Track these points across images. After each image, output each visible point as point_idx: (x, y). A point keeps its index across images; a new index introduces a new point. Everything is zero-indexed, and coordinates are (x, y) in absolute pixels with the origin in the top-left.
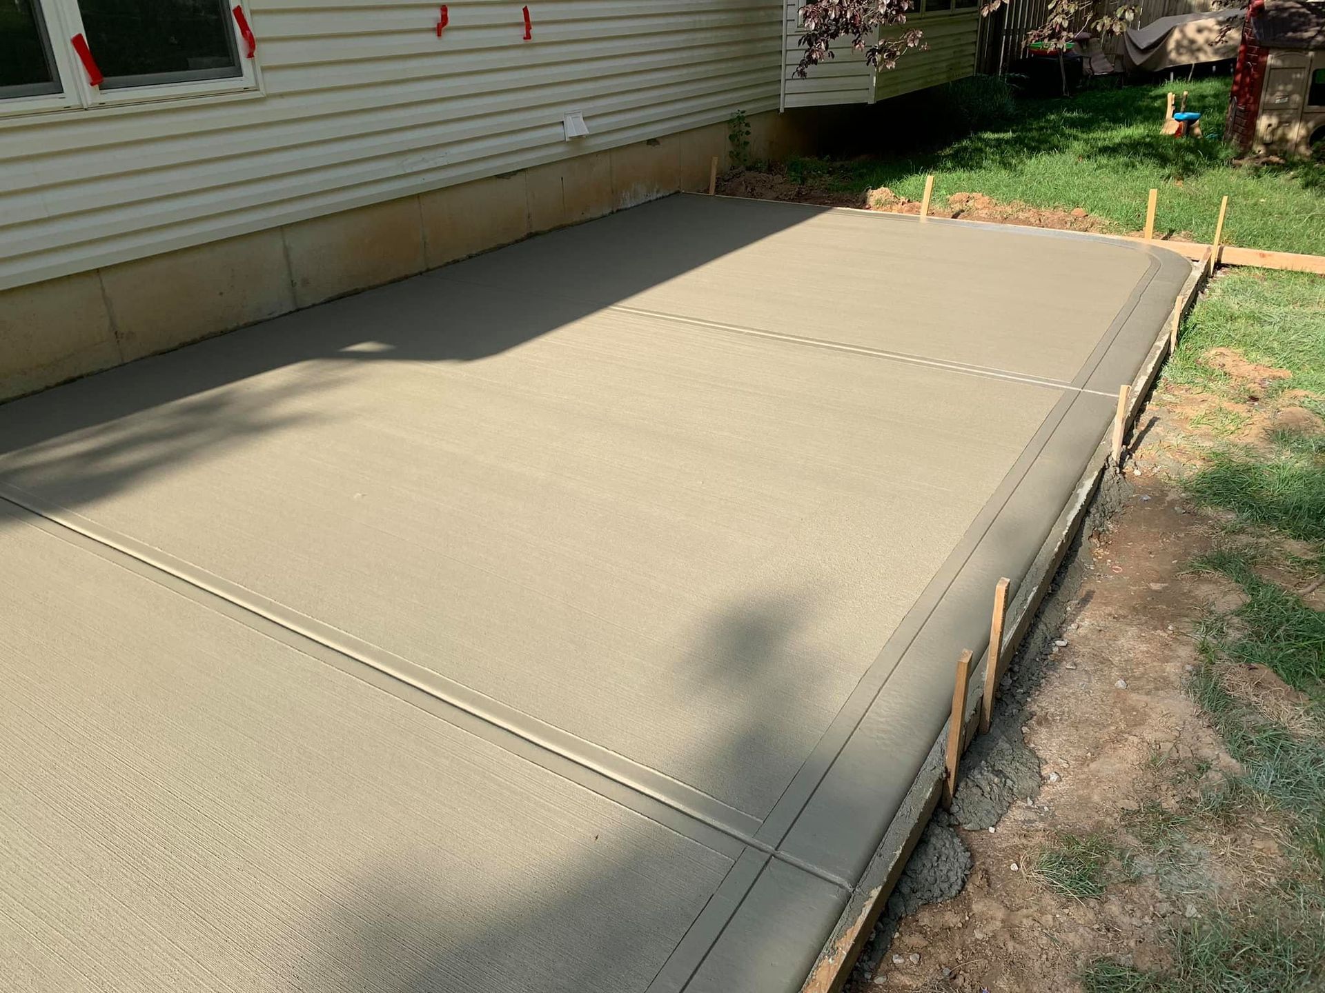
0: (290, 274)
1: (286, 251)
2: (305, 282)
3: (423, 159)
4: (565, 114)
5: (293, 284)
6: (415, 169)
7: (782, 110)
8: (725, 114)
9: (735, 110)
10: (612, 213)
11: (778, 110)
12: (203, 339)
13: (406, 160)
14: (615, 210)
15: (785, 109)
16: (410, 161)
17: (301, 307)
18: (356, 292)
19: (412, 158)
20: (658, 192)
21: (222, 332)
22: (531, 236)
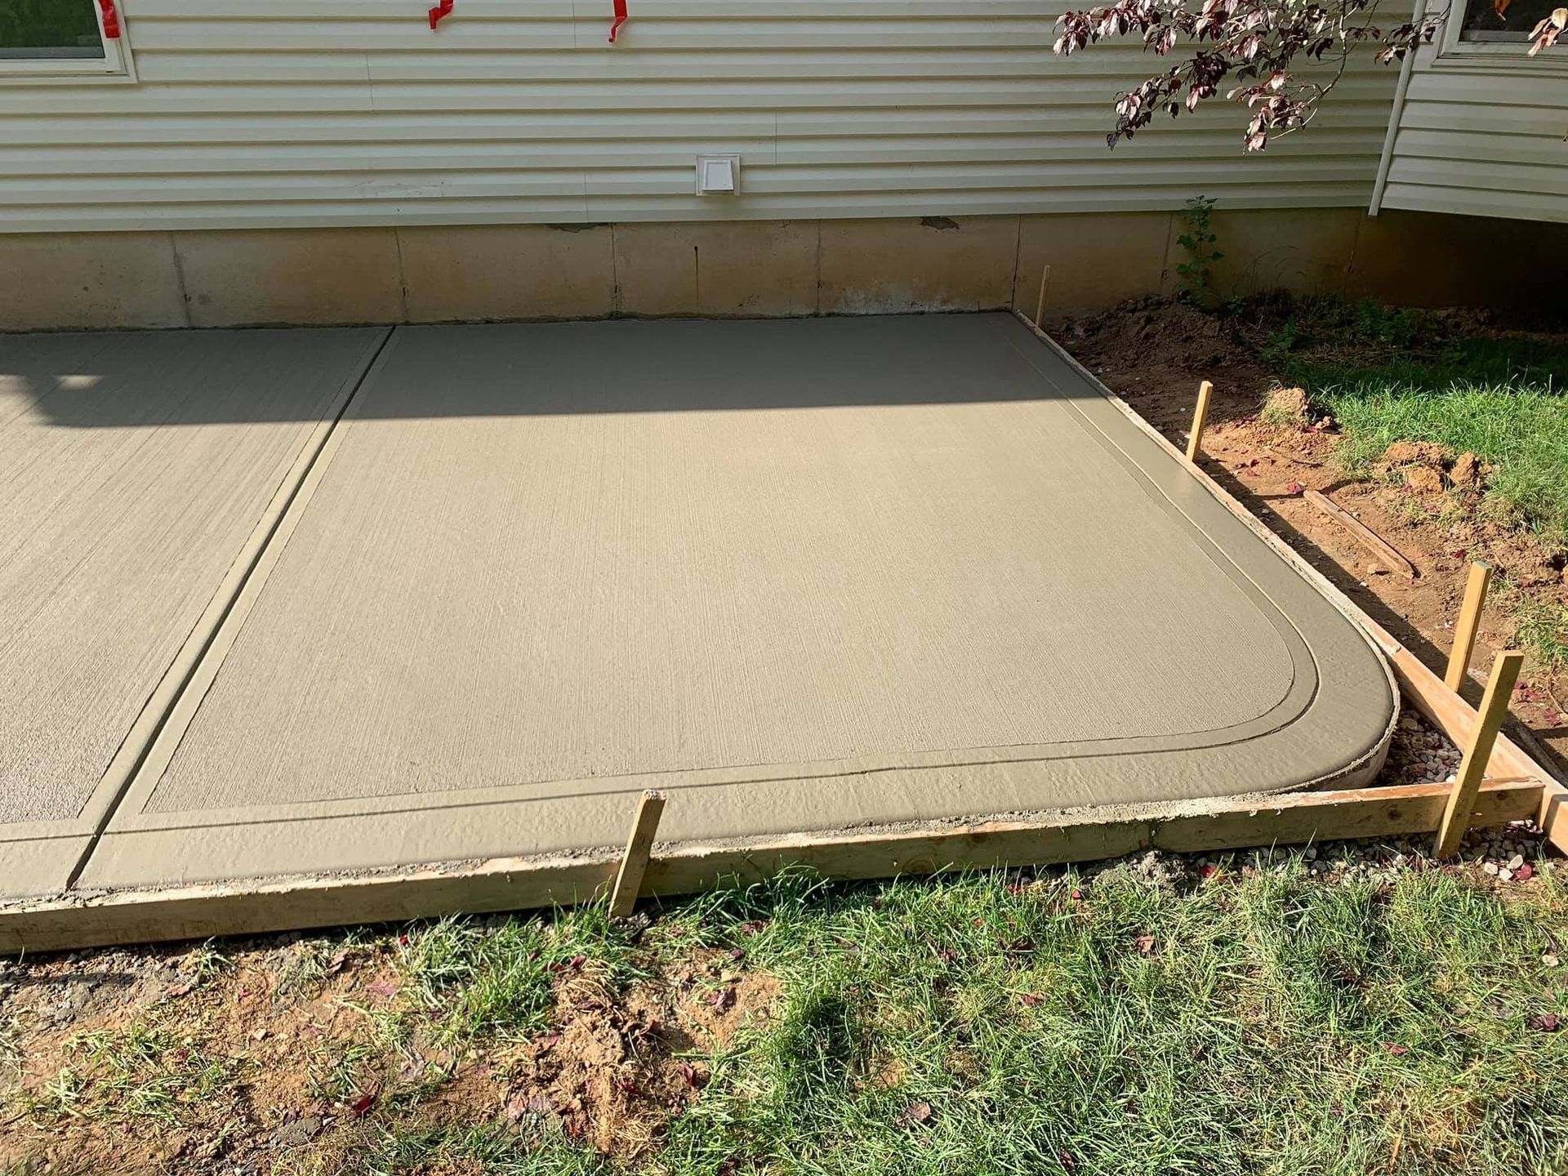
0: (182, 282)
1: (178, 260)
2: (204, 300)
3: (399, 184)
4: (698, 157)
5: (187, 298)
6: (381, 195)
7: (1373, 211)
8: (1177, 200)
9: (1192, 195)
10: (816, 315)
11: (1367, 209)
12: (63, 330)
13: (369, 182)
14: (823, 313)
15: (1381, 211)
16: (373, 184)
17: (196, 325)
18: (282, 326)
19: (378, 182)
20: (944, 302)
21: (86, 329)
22: (615, 316)
